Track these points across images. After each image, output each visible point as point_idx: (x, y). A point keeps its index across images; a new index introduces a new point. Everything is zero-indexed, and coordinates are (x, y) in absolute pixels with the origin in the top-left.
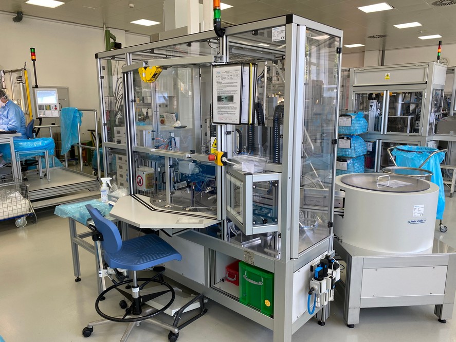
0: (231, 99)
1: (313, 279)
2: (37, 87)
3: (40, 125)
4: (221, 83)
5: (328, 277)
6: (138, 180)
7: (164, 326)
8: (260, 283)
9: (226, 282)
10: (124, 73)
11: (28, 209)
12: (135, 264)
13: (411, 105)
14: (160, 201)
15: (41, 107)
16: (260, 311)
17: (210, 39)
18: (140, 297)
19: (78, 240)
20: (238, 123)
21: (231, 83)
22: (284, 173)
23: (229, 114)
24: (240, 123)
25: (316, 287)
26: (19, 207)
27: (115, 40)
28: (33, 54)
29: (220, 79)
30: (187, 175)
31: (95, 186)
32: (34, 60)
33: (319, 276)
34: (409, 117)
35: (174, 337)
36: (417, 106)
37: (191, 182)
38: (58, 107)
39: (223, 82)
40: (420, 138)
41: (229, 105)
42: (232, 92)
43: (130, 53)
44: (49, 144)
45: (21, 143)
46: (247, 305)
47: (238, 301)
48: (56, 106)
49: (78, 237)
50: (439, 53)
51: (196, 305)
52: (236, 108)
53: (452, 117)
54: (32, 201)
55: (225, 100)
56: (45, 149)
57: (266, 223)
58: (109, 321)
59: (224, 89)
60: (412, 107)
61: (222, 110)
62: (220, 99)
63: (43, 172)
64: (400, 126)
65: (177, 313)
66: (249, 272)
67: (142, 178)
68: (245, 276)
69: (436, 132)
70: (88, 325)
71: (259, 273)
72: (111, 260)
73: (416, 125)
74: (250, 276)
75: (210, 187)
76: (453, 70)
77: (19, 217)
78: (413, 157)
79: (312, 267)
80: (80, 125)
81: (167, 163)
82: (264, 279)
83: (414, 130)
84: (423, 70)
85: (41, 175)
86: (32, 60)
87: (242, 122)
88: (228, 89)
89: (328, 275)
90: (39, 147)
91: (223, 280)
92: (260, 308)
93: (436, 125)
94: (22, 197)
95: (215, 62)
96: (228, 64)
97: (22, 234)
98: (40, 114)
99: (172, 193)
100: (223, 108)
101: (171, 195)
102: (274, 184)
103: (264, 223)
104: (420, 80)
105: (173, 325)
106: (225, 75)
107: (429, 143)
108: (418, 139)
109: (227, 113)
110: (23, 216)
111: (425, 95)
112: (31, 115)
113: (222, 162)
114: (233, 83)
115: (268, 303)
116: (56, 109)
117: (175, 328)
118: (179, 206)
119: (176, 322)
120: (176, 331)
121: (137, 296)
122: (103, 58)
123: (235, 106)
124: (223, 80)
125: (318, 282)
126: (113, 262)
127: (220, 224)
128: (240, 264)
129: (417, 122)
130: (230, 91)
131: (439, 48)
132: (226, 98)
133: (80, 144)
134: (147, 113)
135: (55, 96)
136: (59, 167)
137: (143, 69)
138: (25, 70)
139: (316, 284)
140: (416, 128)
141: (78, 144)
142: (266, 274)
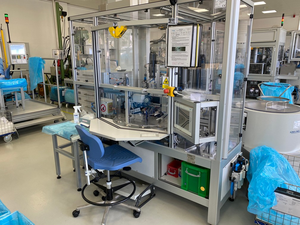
0: (183, 49)
1: (233, 172)
2: (10, 42)
3: (13, 69)
4: (175, 38)
5: (243, 170)
6: (102, 107)
7: (130, 207)
8: (198, 176)
9: (168, 175)
10: (93, 31)
11: (12, 129)
12: (112, 166)
13: (263, 56)
14: (121, 122)
15: (14, 57)
16: (198, 195)
17: (162, 7)
18: (112, 188)
19: (59, 150)
20: (189, 66)
21: (183, 38)
22: (221, 101)
23: (181, 60)
24: (191, 67)
25: (236, 177)
26: (6, 127)
27: (62, 10)
28: (7, 18)
29: (175, 35)
30: (139, 104)
31: (57, 112)
32: (7, 23)
33: (238, 170)
34: (263, 64)
35: (138, 214)
36: (267, 57)
37: (143, 108)
38: (26, 57)
39: (177, 37)
40: (270, 77)
41: (182, 54)
42: (184, 44)
43: (96, 17)
44: (23, 83)
45: (3, 82)
46: (187, 191)
47: (180, 188)
48: (24, 56)
49: (59, 148)
50: (282, 22)
51: (148, 192)
52: (187, 56)
53: (289, 64)
54: (15, 123)
55: (178, 50)
56: (21, 86)
57: (208, 136)
58: (91, 205)
59: (178, 42)
60: (264, 57)
61: (175, 57)
62: (174, 49)
63: (18, 103)
64: (257, 70)
65: (138, 198)
66: (189, 169)
67: (105, 106)
68: (187, 172)
69: (279, 74)
70: (77, 209)
71: (197, 169)
72: (95, 164)
73: (268, 69)
74: (190, 171)
75: (158, 112)
76: (290, 33)
77: (7, 135)
78: (275, 89)
79: (231, 164)
80: (44, 69)
81: (127, 96)
82: (201, 173)
83: (266, 72)
84: (273, 33)
85: (18, 105)
86: (6, 23)
87: (192, 66)
88: (181, 42)
89: (242, 169)
90: (16, 85)
91: (165, 174)
92: (197, 192)
93: (280, 69)
94: (8, 121)
95: (169, 23)
96: (179, 25)
97: (9, 147)
98: (13, 62)
99: (130, 116)
100: (176, 56)
101: (129, 117)
102: (213, 109)
103: (206, 136)
104: (271, 40)
105: (136, 206)
106: (179, 32)
107: (276, 81)
108: (270, 78)
109: (179, 59)
110: (9, 134)
111: (275, 49)
112: (7, 62)
113: (174, 94)
114: (185, 38)
115: (203, 189)
116: (24, 58)
117: (138, 208)
118: (135, 125)
119: (137, 204)
120: (139, 210)
121: (109, 188)
122: (73, 21)
123: (186, 54)
124: (177, 36)
125: (237, 174)
126: (96, 165)
127: (168, 137)
128: (182, 163)
129: (268, 67)
130: (183, 44)
131: (283, 19)
132: (179, 48)
133: (44, 83)
134: (86, 61)
135: (24, 49)
136: (28, 99)
137: (113, 28)
138: (2, 30)
139: (236, 175)
140: (267, 71)
141: (43, 83)
142: (203, 170)
